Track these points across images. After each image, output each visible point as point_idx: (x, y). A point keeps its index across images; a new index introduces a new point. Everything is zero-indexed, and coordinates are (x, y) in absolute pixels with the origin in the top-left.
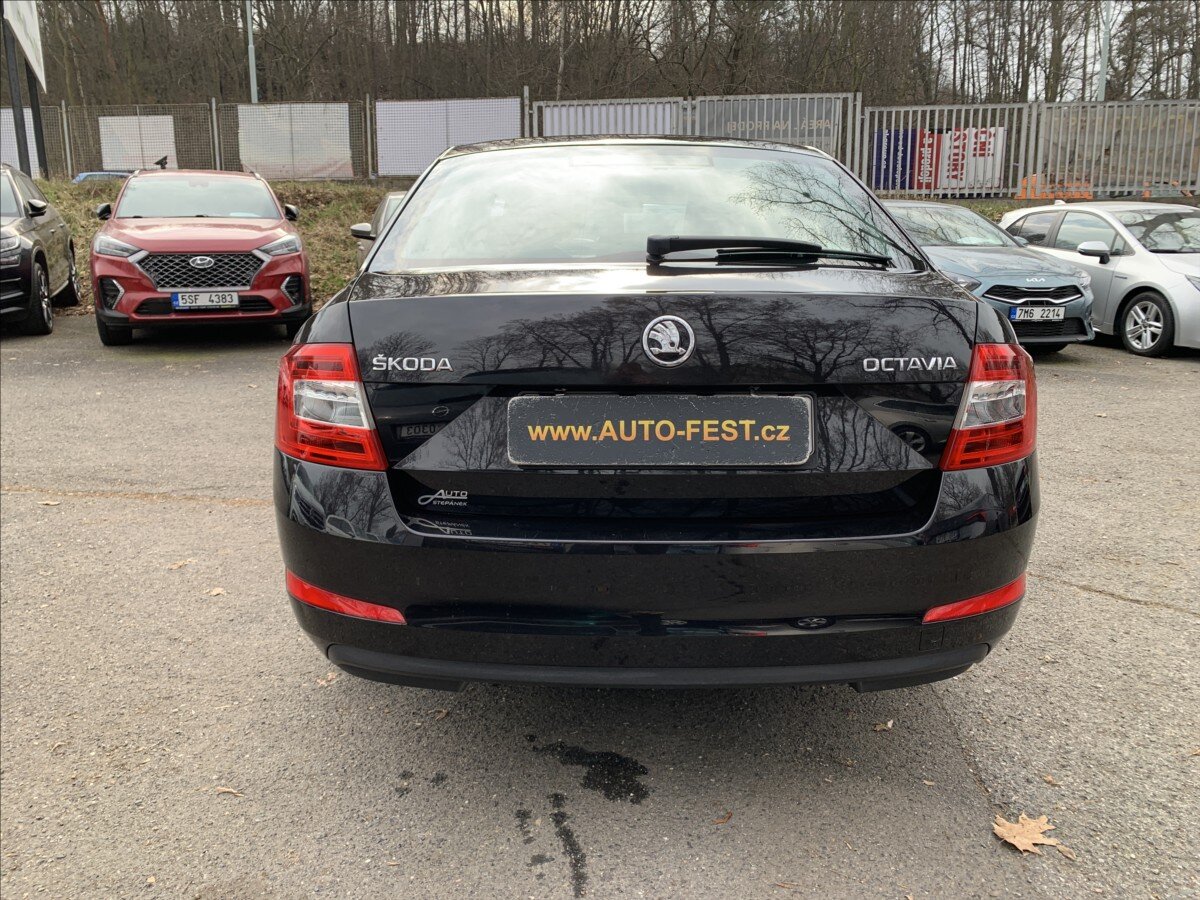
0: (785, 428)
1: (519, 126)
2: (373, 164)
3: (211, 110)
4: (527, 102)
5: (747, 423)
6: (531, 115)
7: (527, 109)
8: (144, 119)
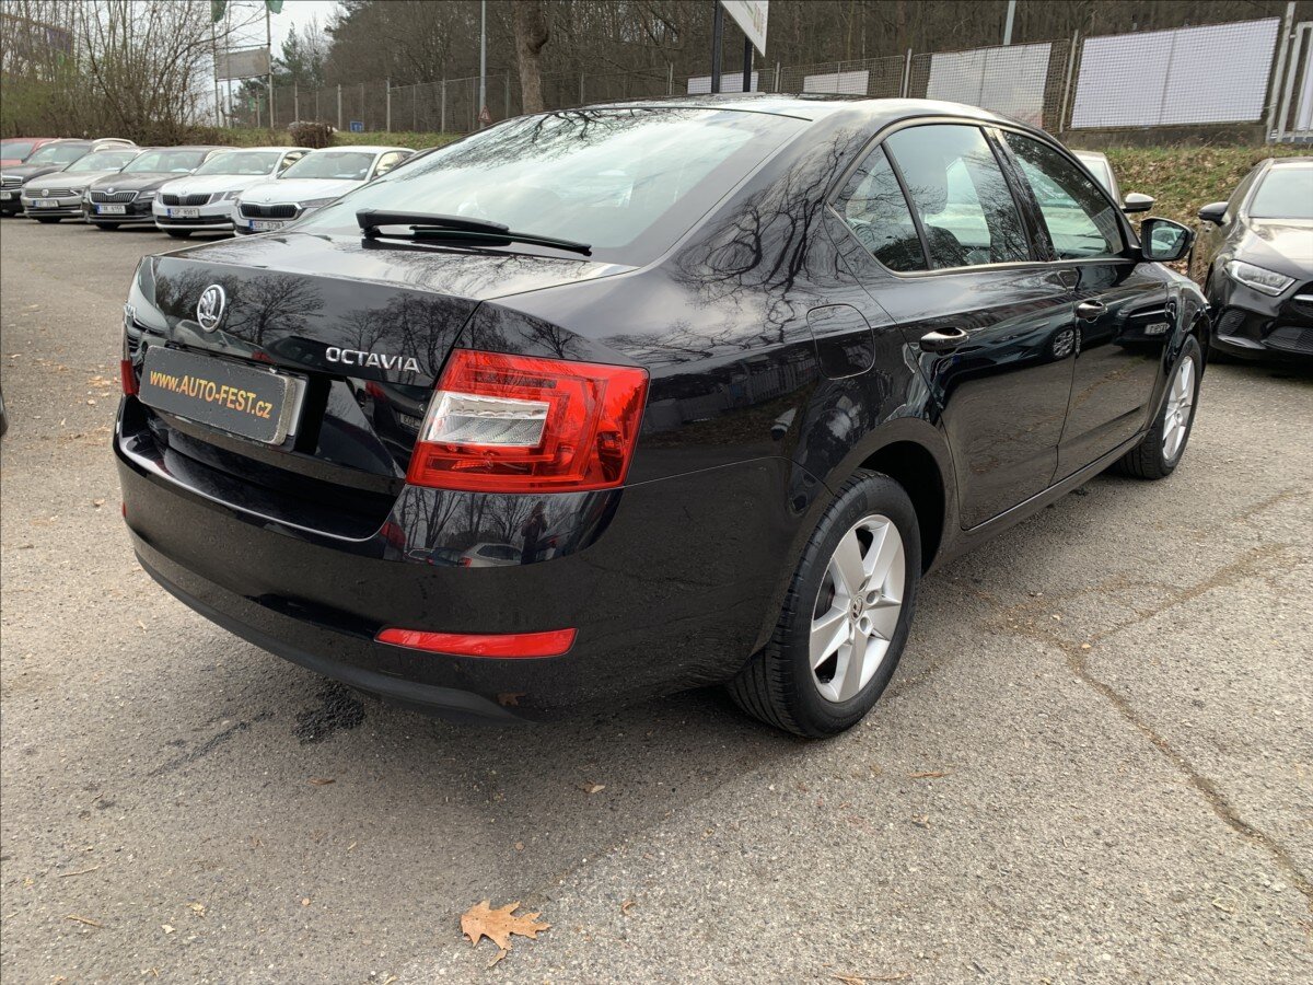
0: (269, 406)
1: (1271, 57)
2: (1067, 114)
3: (905, 62)
4: (1288, 23)
5: (252, 396)
6: (1291, 42)
7: (1287, 33)
8: (842, 75)
